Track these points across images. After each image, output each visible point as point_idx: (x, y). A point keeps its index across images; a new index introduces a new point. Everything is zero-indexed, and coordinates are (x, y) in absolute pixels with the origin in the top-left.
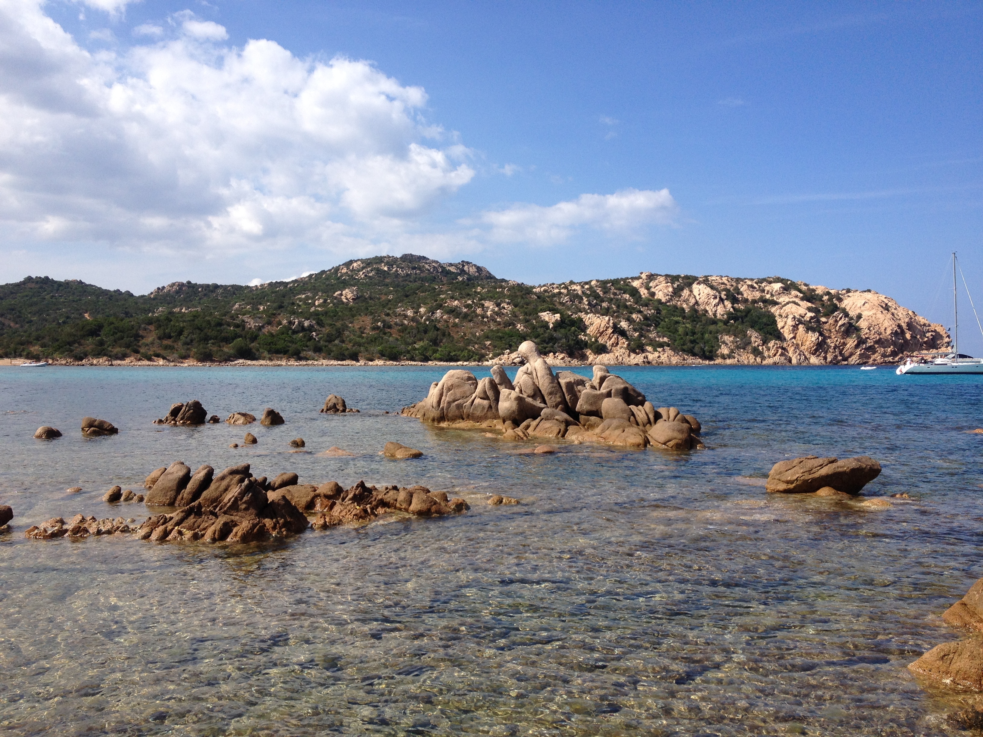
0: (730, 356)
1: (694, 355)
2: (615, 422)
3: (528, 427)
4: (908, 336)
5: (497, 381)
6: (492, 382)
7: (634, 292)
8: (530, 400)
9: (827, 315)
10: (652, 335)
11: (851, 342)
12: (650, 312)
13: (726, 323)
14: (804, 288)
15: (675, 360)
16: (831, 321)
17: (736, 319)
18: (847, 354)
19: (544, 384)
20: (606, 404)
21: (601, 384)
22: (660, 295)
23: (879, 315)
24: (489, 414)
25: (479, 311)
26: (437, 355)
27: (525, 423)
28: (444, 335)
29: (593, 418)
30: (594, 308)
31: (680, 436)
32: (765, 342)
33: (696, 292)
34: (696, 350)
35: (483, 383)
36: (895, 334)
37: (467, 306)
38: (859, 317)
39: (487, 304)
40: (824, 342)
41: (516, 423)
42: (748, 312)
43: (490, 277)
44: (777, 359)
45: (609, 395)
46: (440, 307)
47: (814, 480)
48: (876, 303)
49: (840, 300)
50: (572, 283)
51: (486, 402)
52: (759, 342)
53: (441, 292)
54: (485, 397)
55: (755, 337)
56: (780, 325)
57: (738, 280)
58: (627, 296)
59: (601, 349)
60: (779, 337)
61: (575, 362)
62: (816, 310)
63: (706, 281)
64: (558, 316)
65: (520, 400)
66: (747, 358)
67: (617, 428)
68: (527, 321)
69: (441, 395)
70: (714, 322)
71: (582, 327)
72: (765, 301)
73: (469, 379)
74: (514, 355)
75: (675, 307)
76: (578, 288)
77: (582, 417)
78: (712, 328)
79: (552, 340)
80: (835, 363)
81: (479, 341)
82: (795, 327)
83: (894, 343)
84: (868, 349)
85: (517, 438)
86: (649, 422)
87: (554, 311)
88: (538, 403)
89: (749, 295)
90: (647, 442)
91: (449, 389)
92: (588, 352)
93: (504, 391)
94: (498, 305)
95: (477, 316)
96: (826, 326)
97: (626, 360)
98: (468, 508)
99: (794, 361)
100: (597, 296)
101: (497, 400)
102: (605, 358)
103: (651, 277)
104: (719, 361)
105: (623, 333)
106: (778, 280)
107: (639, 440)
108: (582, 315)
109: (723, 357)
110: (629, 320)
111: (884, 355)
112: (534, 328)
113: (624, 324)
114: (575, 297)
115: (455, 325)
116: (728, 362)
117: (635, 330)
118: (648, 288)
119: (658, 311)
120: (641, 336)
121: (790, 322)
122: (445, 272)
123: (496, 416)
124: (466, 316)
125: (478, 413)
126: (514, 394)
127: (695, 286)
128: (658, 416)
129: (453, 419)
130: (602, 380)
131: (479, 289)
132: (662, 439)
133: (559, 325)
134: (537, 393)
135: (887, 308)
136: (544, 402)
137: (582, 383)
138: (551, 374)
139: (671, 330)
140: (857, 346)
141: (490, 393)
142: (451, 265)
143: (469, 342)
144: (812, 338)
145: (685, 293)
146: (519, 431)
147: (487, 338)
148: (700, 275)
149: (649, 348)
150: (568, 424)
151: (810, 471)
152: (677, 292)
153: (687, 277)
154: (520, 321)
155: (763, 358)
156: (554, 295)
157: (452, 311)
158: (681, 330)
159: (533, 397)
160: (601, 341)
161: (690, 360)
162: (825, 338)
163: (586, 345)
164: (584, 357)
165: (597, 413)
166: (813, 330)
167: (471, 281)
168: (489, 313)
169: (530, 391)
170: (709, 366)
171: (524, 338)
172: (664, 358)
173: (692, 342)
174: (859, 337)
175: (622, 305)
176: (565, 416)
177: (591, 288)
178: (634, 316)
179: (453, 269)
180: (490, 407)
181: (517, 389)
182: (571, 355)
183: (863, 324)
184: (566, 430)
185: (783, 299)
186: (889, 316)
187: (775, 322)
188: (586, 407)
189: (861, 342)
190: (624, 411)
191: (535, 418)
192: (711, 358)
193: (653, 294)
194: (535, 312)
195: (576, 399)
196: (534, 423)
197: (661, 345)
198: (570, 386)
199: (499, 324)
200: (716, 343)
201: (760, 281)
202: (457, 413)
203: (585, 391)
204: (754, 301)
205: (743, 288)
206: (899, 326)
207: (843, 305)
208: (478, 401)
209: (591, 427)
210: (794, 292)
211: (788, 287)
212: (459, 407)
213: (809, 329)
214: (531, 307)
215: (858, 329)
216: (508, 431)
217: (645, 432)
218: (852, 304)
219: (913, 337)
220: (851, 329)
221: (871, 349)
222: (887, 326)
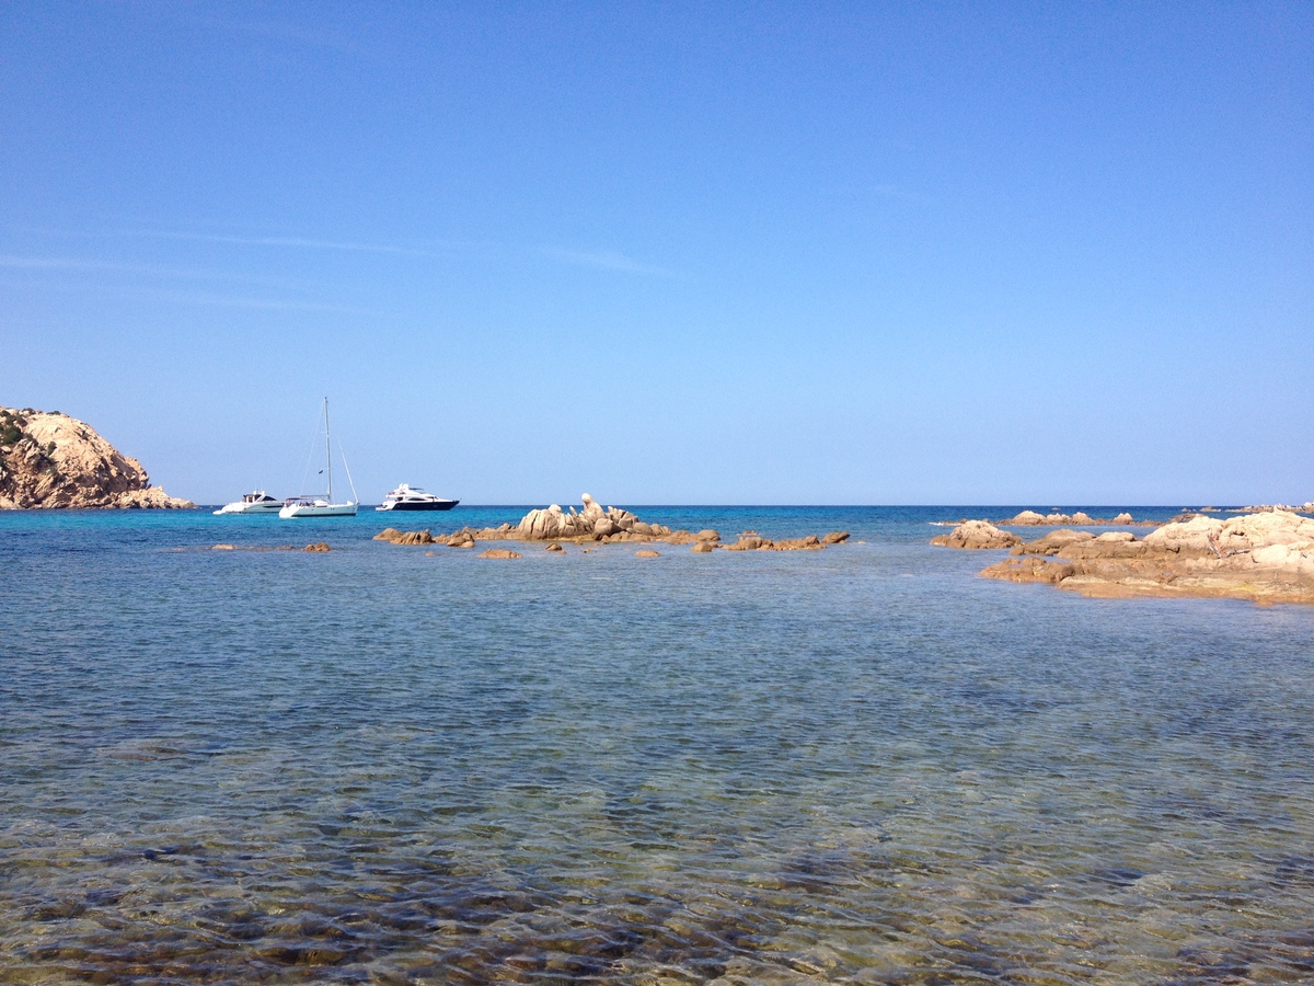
4: (114, 472)
9: (10, 444)
11: (45, 480)
18: (40, 495)
23: (77, 445)
36: (100, 469)
38: (53, 447)
40: (9, 478)
48: (71, 429)
49: (24, 423)
83: (98, 481)
84: (67, 488)
96: (10, 458)
111: (87, 497)
135: (85, 436)
140: (53, 485)
162: (11, 473)
174: (55, 473)
183: (58, 456)
186: (89, 446)
189: (58, 479)
206: (103, 460)
207: (28, 430)
215: (52, 463)
218: (42, 428)
219: (120, 474)
220: (43, 462)
221: (71, 488)
222: (89, 461)
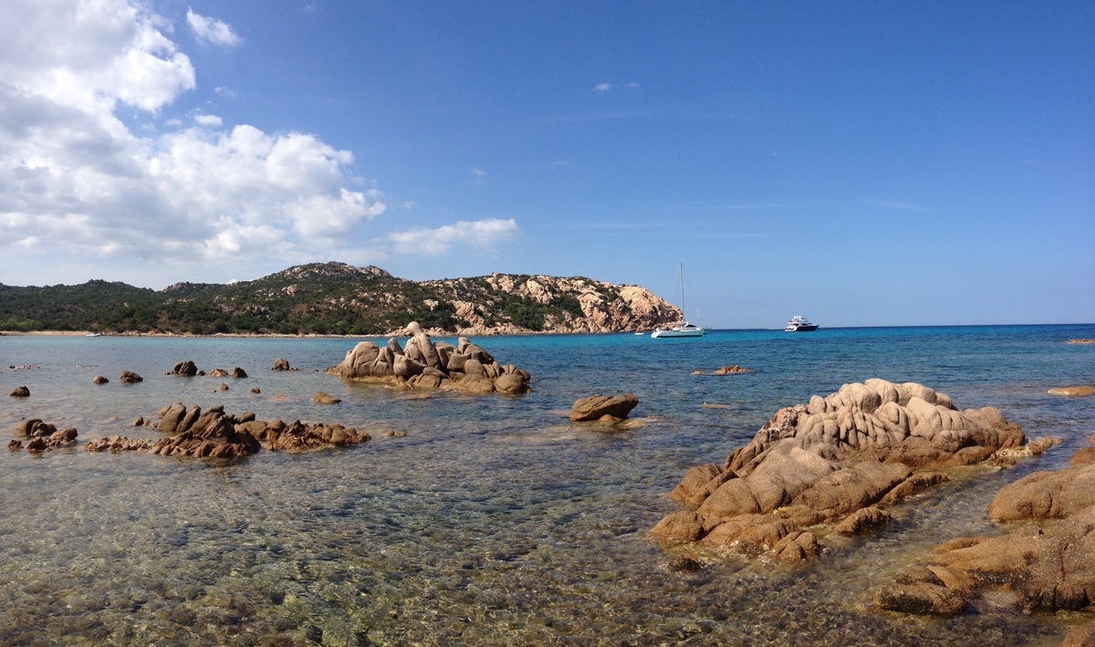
0: (551, 328)
1: (528, 328)
2: (474, 376)
3: (414, 380)
4: (659, 314)
5: (392, 349)
6: (389, 350)
7: (488, 286)
8: (415, 362)
9: (611, 301)
10: (500, 315)
11: (626, 318)
12: (499, 299)
13: (549, 306)
14: (597, 284)
15: (515, 331)
16: (614, 305)
17: (555, 304)
18: (623, 325)
19: (426, 351)
20: (468, 364)
21: (464, 350)
22: (505, 288)
23: (642, 301)
24: (387, 372)
25: (381, 299)
26: (352, 330)
27: (412, 378)
28: (357, 316)
29: (458, 373)
30: (461, 297)
31: (516, 384)
32: (573, 319)
33: (529, 286)
34: (530, 324)
35: (383, 350)
36: (651, 312)
37: (374, 297)
38: (631, 302)
39: (387, 295)
40: (610, 318)
41: (406, 378)
42: (562, 299)
43: (389, 277)
44: (581, 329)
45: (469, 357)
46: (355, 297)
47: (599, 410)
48: (640, 293)
49: (619, 291)
50: (446, 280)
51: (385, 364)
52: (570, 318)
53: (355, 287)
54: (385, 360)
55: (567, 315)
56: (582, 307)
57: (556, 278)
58: (483, 289)
59: (466, 325)
60: (583, 315)
61: (448, 334)
62: (604, 298)
63: (535, 279)
64: (436, 302)
65: (408, 362)
66: (562, 329)
67: (475, 380)
68: (414, 307)
69: (354, 359)
70: (541, 305)
71: (454, 310)
72: (573, 292)
73: (374, 348)
74: (405, 330)
75: (516, 296)
76: (450, 283)
77: (451, 373)
78: (540, 309)
79: (433, 318)
80: (617, 331)
81: (382, 320)
82: (592, 309)
83: (651, 318)
84: (636, 322)
85: (407, 389)
86: (496, 375)
87: (434, 299)
88: (421, 364)
89: (563, 288)
90: (494, 389)
91: (360, 355)
92: (458, 327)
93: (397, 356)
94: (395, 296)
95: (380, 303)
96: (611, 308)
97: (483, 332)
98: (370, 438)
99: (592, 331)
100: (463, 289)
101: (393, 362)
102: (469, 331)
103: (500, 276)
104: (544, 331)
105: (480, 314)
106: (581, 278)
107: (489, 388)
108: (453, 301)
109: (547, 329)
110: (485, 305)
111: (645, 326)
112: (419, 311)
113: (481, 308)
114: (448, 289)
115: (365, 310)
116: (550, 332)
117: (489, 312)
118: (497, 283)
119: (504, 299)
120: (493, 315)
121: (589, 306)
122: (358, 274)
123: (392, 374)
124: (372, 303)
125: (380, 371)
126: (404, 358)
127: (528, 282)
128: (502, 371)
129: (363, 376)
130: (465, 347)
131: (381, 285)
132: (504, 387)
133: (437, 309)
134: (421, 357)
135: (646, 296)
136: (426, 363)
137: (451, 349)
138: (430, 344)
139: (513, 311)
140: (629, 320)
141: (388, 358)
142: (362, 269)
143: (375, 321)
144: (603, 315)
145: (522, 286)
146: (408, 383)
147: (387, 318)
148: (532, 274)
149: (498, 324)
150: (441, 377)
151: (597, 405)
152: (516, 286)
153: (523, 276)
154: (409, 307)
155: (573, 329)
156: (434, 288)
157: (363, 300)
158: (519, 311)
159: (418, 359)
160: (466, 319)
161: (526, 331)
162: (610, 315)
163: (456, 322)
164: (454, 330)
165: (461, 370)
166: (603, 311)
167: (376, 279)
168: (388, 301)
169: (416, 356)
170: (538, 335)
171: (412, 319)
172: (508, 330)
173: (527, 319)
174: (630, 314)
175: (480, 295)
176: (440, 372)
177: (459, 283)
178: (488, 302)
179: (363, 272)
180: (388, 367)
181: (406, 355)
182: (446, 329)
183: (633, 306)
184: (441, 382)
185: (584, 291)
186: (648, 301)
187: (579, 306)
188: (454, 366)
189: (632, 317)
190: (480, 368)
191: (419, 374)
192: (539, 330)
193: (501, 287)
194: (422, 299)
195: (447, 360)
196: (418, 378)
197: (506, 321)
198: (443, 351)
199: (395, 308)
200: (543, 320)
201: (570, 279)
202: (365, 371)
203: (454, 355)
204: (566, 292)
205: (559, 284)
206: (654, 308)
207: (621, 294)
208: (379, 363)
209: (458, 379)
210: (591, 287)
211: (588, 283)
212: (367, 367)
213: (600, 310)
214: (417, 297)
215: (630, 310)
216: (399, 383)
217: (493, 382)
218: (627, 293)
219: (662, 314)
220: (626, 309)
221: (638, 322)
222: (647, 308)
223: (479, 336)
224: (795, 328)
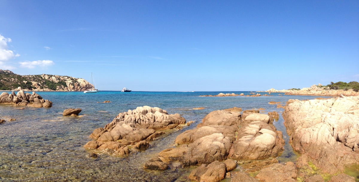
0: (58, 90)
1: (52, 89)
2: (36, 103)
3: (19, 104)
4: (88, 86)
5: (13, 95)
6: (12, 95)
7: (41, 78)
9: (75, 82)
10: (45, 86)
11: (79, 87)
12: (44, 81)
13: (58, 84)
14: (71, 78)
15: (49, 90)
16: (76, 83)
17: (59, 83)
18: (78, 89)
19: (23, 95)
20: (35, 99)
21: (34, 95)
22: (46, 78)
23: (83, 83)
24: (11, 101)
25: (10, 80)
26: (1, 89)
28: (3, 85)
29: (32, 102)
30: (34, 80)
31: (48, 105)
32: (64, 87)
33: (53, 78)
34: (53, 89)
35: (10, 95)
36: (86, 86)
37: (8, 79)
38: (80, 83)
39: (12, 79)
40: (74, 87)
41: (17, 103)
42: (62, 82)
43: (13, 73)
44: (66, 90)
45: (35, 97)
46: (2, 79)
47: (71, 113)
49: (77, 80)
50: (29, 75)
51: (11, 99)
52: (63, 87)
53: (2, 76)
54: (11, 98)
55: (63, 86)
56: (67, 84)
57: (60, 76)
59: (35, 88)
60: (67, 86)
61: (30, 91)
62: (73, 82)
63: (54, 76)
64: (27, 82)
65: (18, 98)
66: (61, 90)
68: (20, 82)
69: (1, 97)
70: (56, 83)
71: (32, 84)
72: (64, 80)
73: (7, 94)
74: (17, 89)
75: (49, 80)
76: (31, 76)
77: (30, 102)
78: (55, 85)
79: (26, 86)
80: (76, 91)
81: (10, 86)
82: (70, 84)
83: (85, 87)
84: (81, 88)
85: (17, 106)
86: (43, 102)
87: (26, 81)
88: (21, 99)
89: (62, 79)
91: (3, 96)
92: (33, 89)
93: (14, 97)
94: (15, 79)
95: (10, 81)
97: (40, 90)
98: (5, 121)
99: (69, 91)
100: (34, 78)
101: (13, 98)
102: (36, 90)
103: (45, 75)
104: (56, 91)
105: (39, 85)
106: (67, 76)
107: (41, 106)
108: (32, 82)
109: (57, 90)
110: (40, 83)
112: (22, 84)
113: (39, 84)
114: (30, 78)
115: (5, 83)
116: (58, 91)
117: (42, 85)
118: (44, 77)
119: (46, 81)
120: (43, 86)
121: (69, 84)
122: (3, 72)
123: (13, 102)
124: (8, 81)
125: (9, 101)
126: (16, 97)
127: (52, 77)
128: (45, 101)
129: (4, 102)
131: (10, 76)
132: (45, 106)
133: (27, 83)
134: (21, 97)
135: (84, 81)
136: (23, 99)
137: (30, 95)
138: (24, 93)
139: (48, 85)
141: (11, 97)
143: (8, 86)
144: (72, 86)
145: (51, 78)
147: (12, 85)
148: (53, 75)
149: (44, 88)
150: (27, 103)
151: (70, 111)
152: (49, 78)
153: (51, 75)
154: (19, 82)
155: (64, 90)
156: (26, 77)
157: (5, 80)
158: (50, 85)
160: (35, 86)
161: (52, 90)
162: (75, 86)
163: (32, 87)
164: (32, 90)
165: (33, 101)
166: (73, 85)
167: (9, 74)
168: (13, 81)
171: (20, 86)
172: (47, 90)
173: (52, 87)
175: (39, 80)
176: (27, 101)
177: (33, 76)
178: (41, 82)
179: (5, 71)
180: (12, 100)
181: (17, 96)
182: (29, 89)
183: (81, 84)
185: (67, 80)
187: (66, 84)
188: (31, 100)
189: (80, 87)
190: (38, 100)
191: (21, 102)
192: (55, 90)
193: (45, 78)
194: (22, 81)
195: (29, 98)
197: (46, 88)
198: (28, 96)
199: (15, 83)
200: (56, 87)
201: (64, 76)
202: (4, 101)
203: (31, 97)
204: (63, 80)
205: (61, 78)
207: (77, 81)
208: (9, 99)
209: (32, 103)
210: (69, 78)
211: (68, 78)
212: (5, 100)
213: (72, 85)
214: (21, 80)
215: (80, 85)
216: (15, 105)
217: (42, 104)
218: (79, 81)
219: (89, 86)
220: (79, 85)
221: (82, 88)
222: (85, 84)
223: (39, 91)
224: (124, 91)
